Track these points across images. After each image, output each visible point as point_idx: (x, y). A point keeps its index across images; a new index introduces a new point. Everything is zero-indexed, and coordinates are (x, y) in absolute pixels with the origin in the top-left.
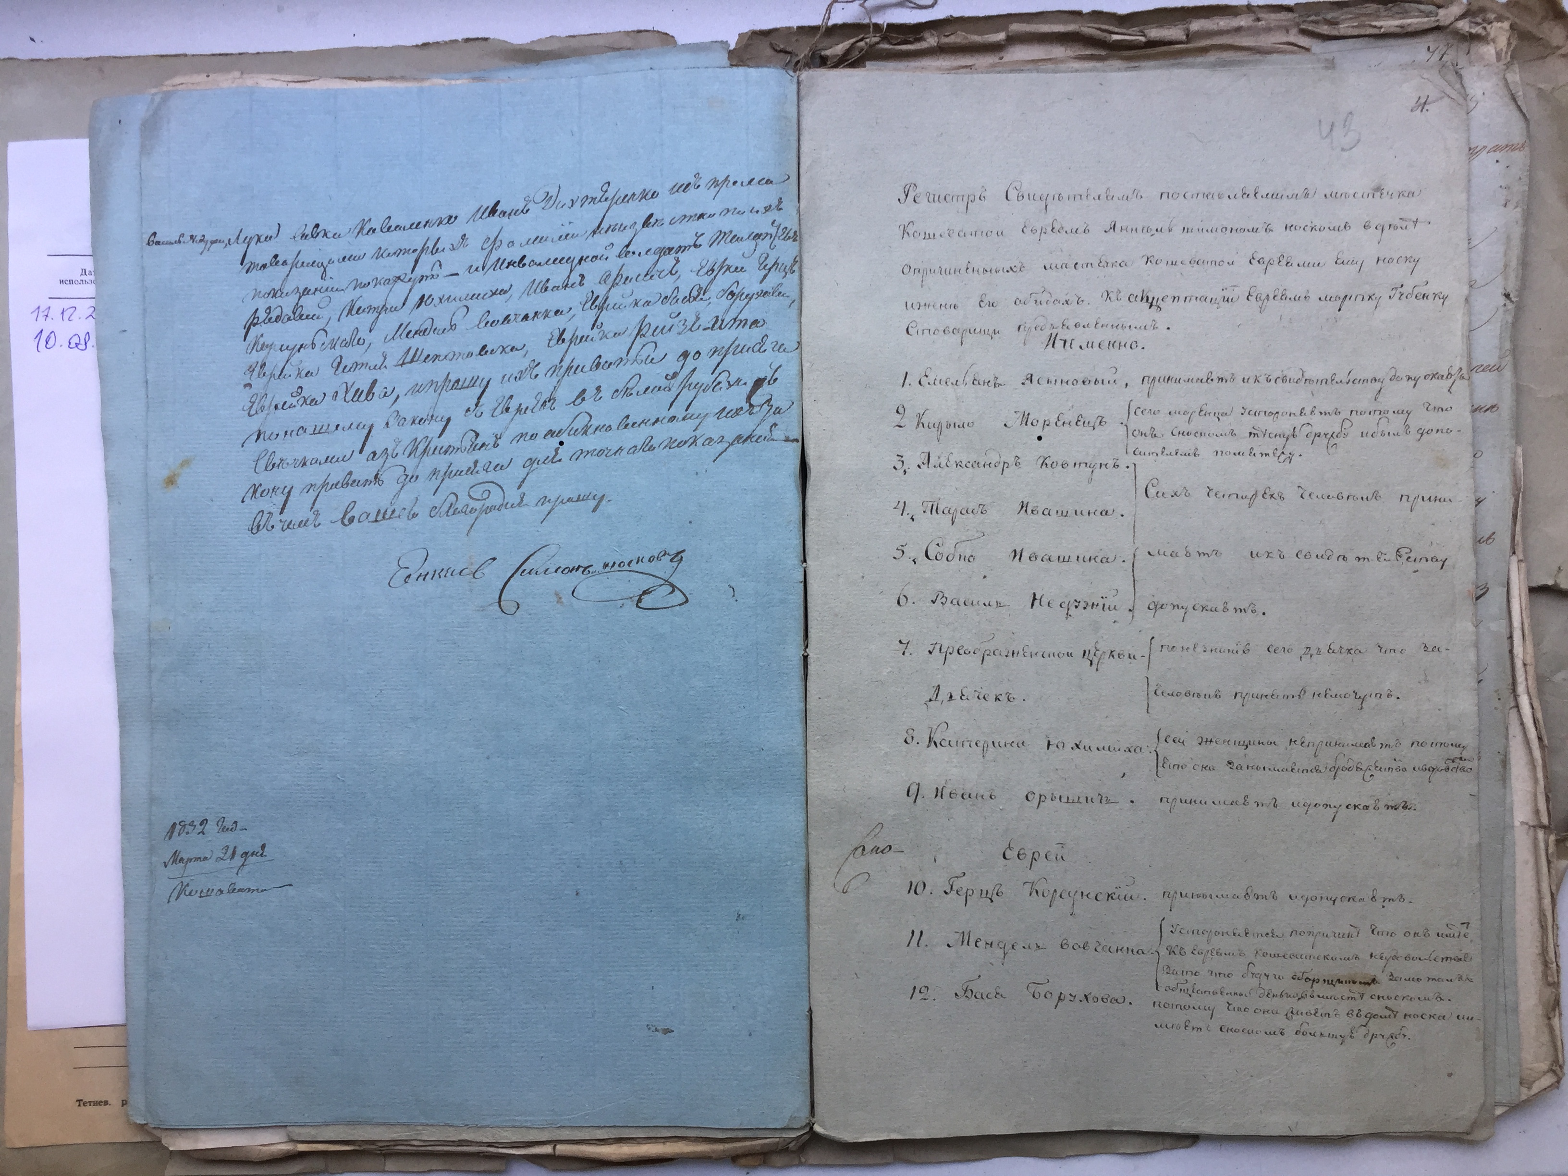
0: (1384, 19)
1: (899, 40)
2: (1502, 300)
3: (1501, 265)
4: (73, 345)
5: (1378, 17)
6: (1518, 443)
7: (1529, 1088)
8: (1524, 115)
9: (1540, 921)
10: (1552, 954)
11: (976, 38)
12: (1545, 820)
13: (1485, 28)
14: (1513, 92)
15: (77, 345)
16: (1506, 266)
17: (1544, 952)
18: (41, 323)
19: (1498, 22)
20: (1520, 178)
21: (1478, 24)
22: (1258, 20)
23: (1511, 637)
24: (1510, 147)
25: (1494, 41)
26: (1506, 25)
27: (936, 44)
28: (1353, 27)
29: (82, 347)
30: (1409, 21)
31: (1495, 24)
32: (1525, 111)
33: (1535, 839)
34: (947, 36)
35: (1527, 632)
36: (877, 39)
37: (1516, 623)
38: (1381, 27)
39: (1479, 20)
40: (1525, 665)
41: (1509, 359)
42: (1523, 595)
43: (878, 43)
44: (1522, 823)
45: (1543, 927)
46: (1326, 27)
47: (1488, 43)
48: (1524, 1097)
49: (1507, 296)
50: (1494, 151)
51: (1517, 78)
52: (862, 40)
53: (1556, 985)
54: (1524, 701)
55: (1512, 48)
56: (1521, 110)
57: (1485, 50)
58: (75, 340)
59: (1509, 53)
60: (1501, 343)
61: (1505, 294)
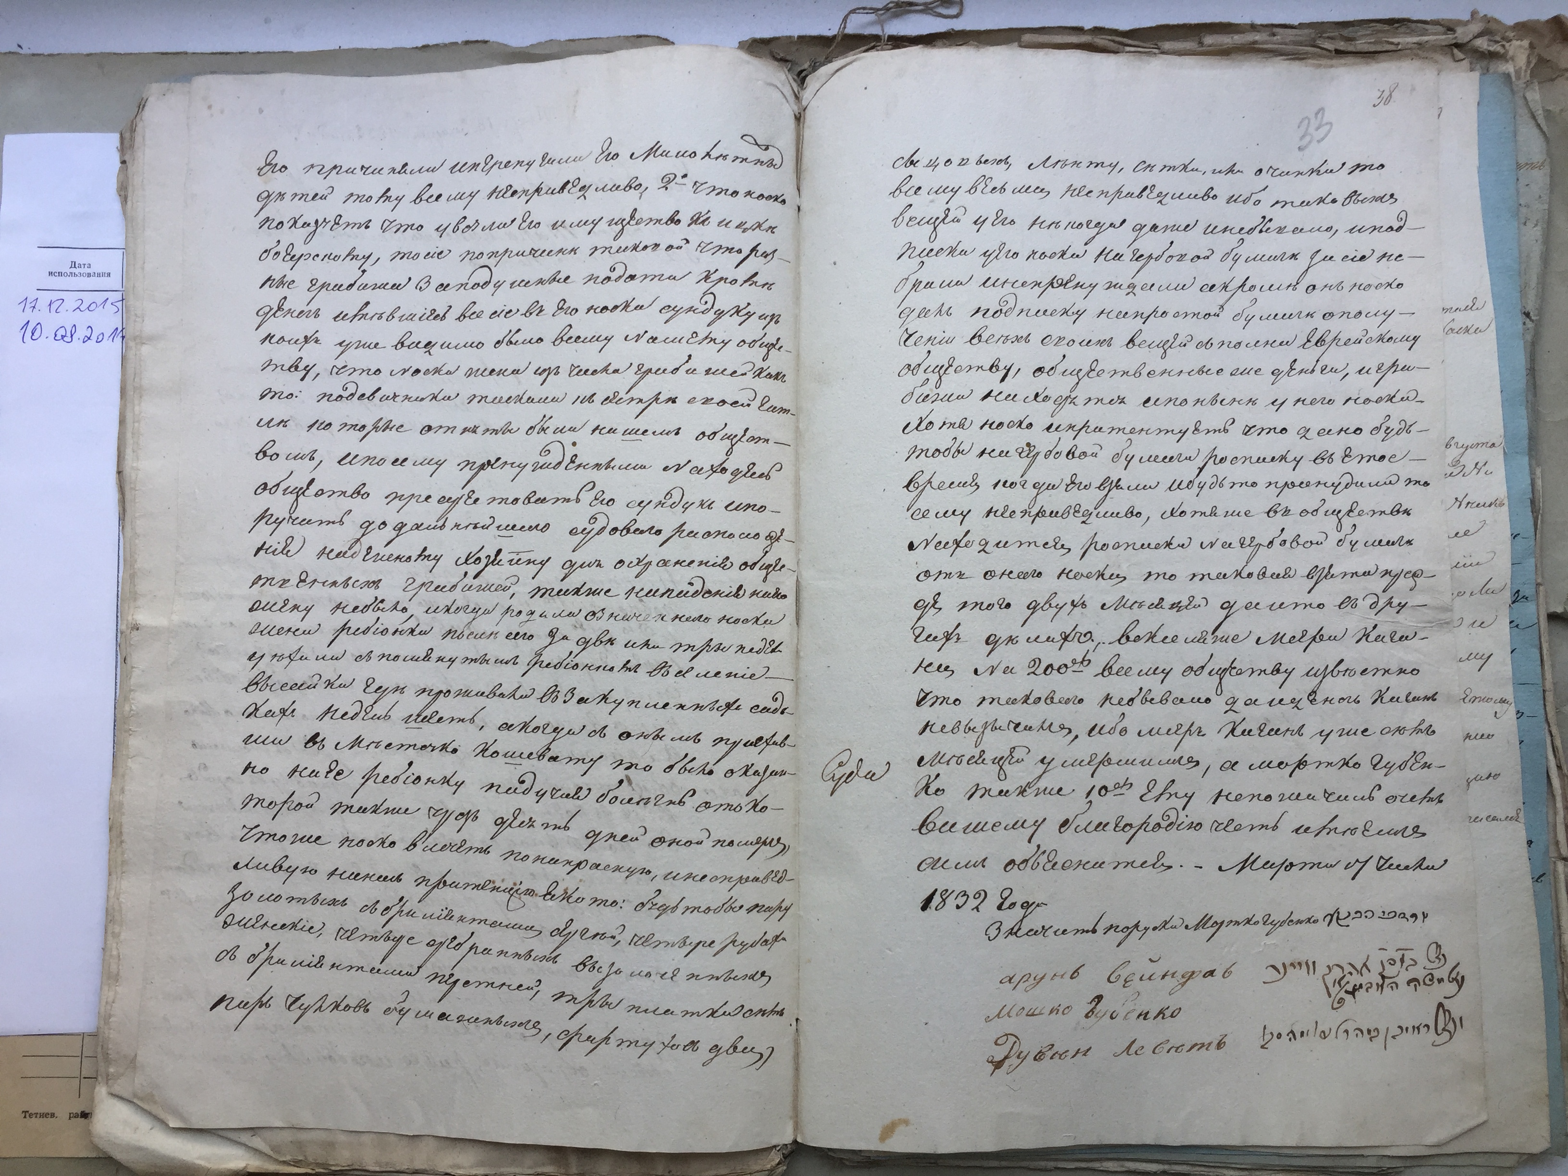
0: (1400, 35)
2: (1522, 319)
3: (1520, 284)
4: (59, 337)
5: (1394, 34)
6: (1537, 464)
8: (1543, 132)
13: (1503, 46)
14: (1533, 110)
15: (63, 337)
16: (1525, 285)
18: (28, 315)
19: (1517, 40)
20: (1540, 197)
21: (1497, 42)
22: (1274, 35)
25: (1512, 59)
26: (1526, 43)
28: (1370, 43)
29: (68, 339)
30: (1426, 38)
31: (1514, 42)
32: (1545, 129)
35: (1545, 657)
38: (1398, 44)
39: (1498, 38)
46: (1342, 43)
47: (1507, 61)
49: (1527, 315)
51: (1537, 96)
55: (1532, 67)
56: (1541, 129)
57: (1504, 68)
58: (61, 332)
59: (1530, 72)
61: (1524, 313)
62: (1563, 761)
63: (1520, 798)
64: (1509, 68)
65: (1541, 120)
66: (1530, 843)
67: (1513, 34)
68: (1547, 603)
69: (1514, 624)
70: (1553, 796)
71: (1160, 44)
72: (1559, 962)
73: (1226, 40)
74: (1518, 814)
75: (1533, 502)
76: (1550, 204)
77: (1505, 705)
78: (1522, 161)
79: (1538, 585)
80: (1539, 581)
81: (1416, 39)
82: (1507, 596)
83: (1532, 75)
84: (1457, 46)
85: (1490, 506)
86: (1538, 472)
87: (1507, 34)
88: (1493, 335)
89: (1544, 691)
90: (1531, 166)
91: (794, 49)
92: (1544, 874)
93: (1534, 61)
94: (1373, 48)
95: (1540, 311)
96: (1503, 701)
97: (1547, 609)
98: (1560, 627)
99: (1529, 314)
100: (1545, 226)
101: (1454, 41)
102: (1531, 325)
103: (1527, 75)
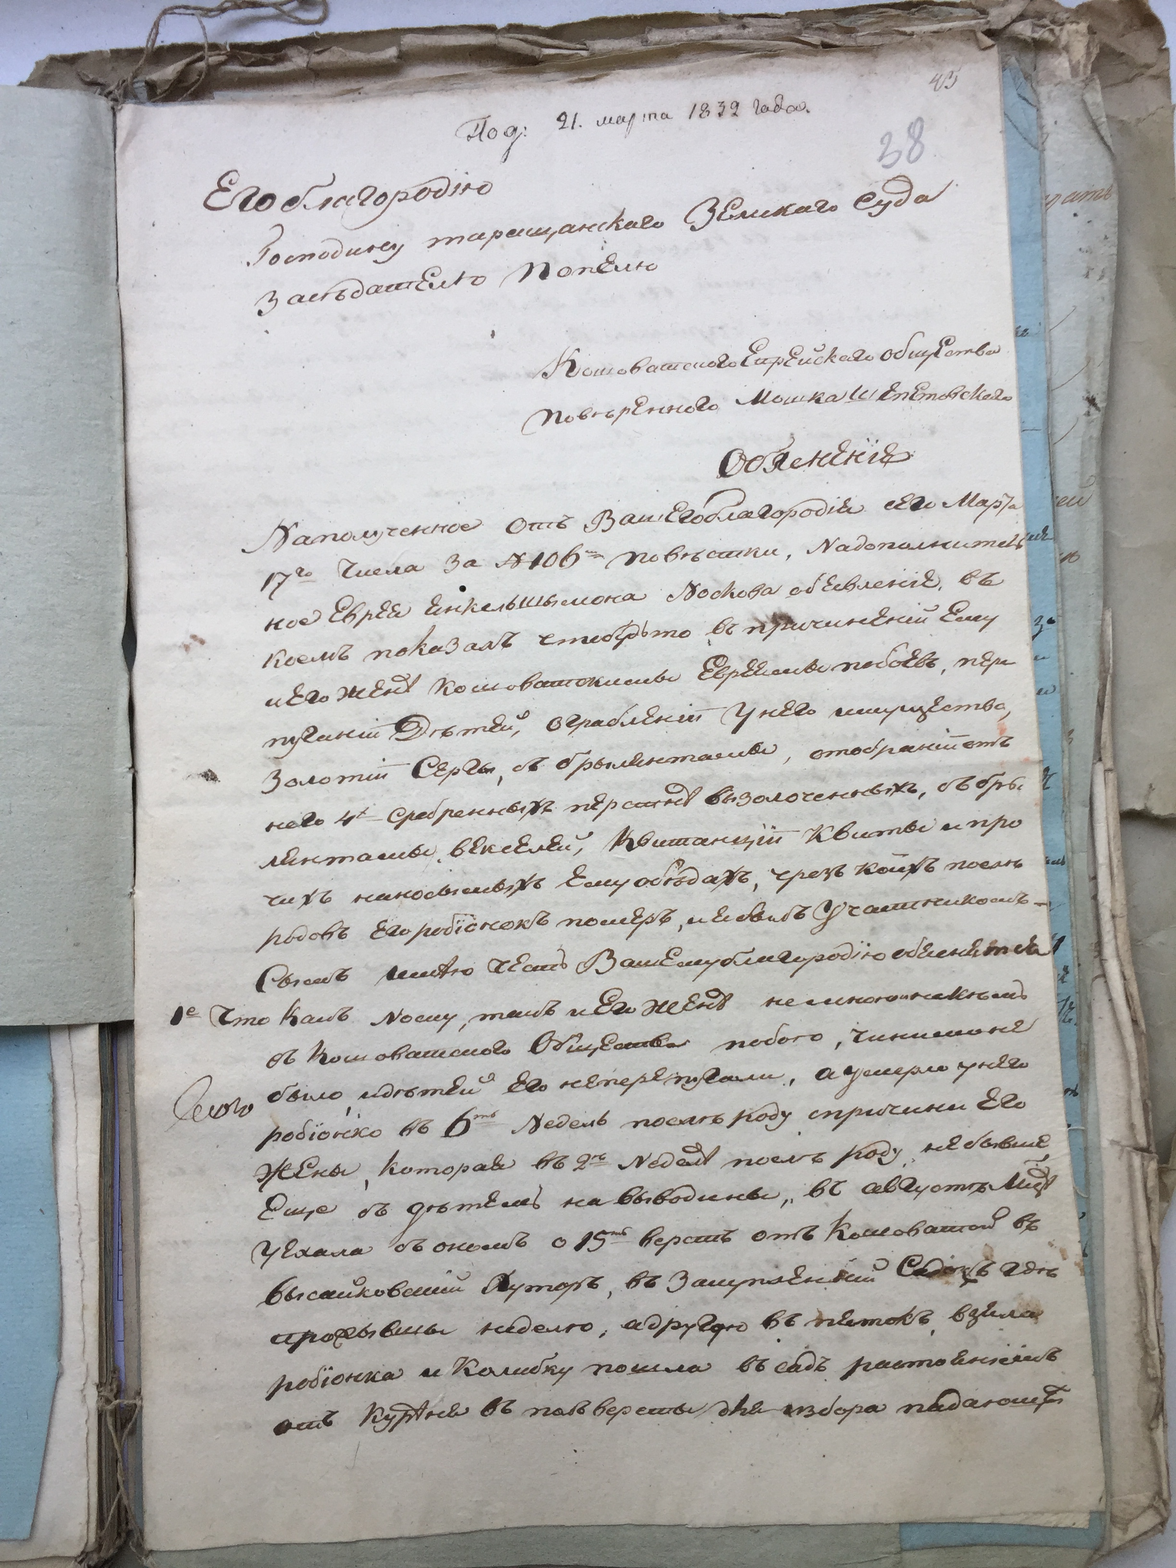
0: (916, 22)
1: (253, 59)
2: (1084, 407)
3: (1081, 359)
5: (908, 21)
6: (1106, 605)
7: (1125, 1530)
8: (1108, 148)
9: (1138, 1288)
10: (1153, 1336)
11: (358, 56)
12: (1142, 1141)
13: (1052, 31)
14: (1094, 118)
16: (1089, 359)
17: (1143, 1330)
19: (1072, 22)
20: (1106, 238)
21: (1044, 26)
22: (744, 27)
23: (1095, 878)
24: (1093, 195)
25: (1066, 48)
26: (1083, 26)
27: (305, 65)
28: (876, 34)
30: (947, 25)
31: (1069, 27)
32: (1113, 144)
33: (1130, 1166)
34: (318, 53)
35: (1116, 871)
36: (222, 58)
37: (1102, 858)
38: (912, 34)
39: (1047, 22)
40: (1113, 917)
41: (1095, 489)
42: (1111, 819)
43: (224, 63)
44: (1113, 1142)
45: (1142, 1296)
46: (838, 36)
47: (1060, 54)
48: (1116, 1543)
49: (1092, 401)
50: (1072, 201)
51: (1099, 98)
52: (201, 59)
53: (1158, 1381)
54: (1113, 968)
55: (1093, 59)
56: (1105, 143)
57: (1056, 63)
59: (1090, 67)
60: (1082, 466)
61: (1088, 399)
62: (1140, 1013)
64: (1063, 62)
65: (1105, 131)
67: (1066, 15)
68: (1120, 798)
70: (1127, 1062)
71: (588, 43)
73: (677, 36)
76: (1121, 248)
79: (1107, 771)
81: (936, 27)
83: (1093, 71)
84: (992, 33)
87: (1059, 16)
91: (109, 67)
93: (1095, 51)
94: (878, 41)
95: (1110, 394)
97: (1120, 805)
98: (1138, 830)
99: (1094, 399)
100: (1114, 277)
101: (987, 27)
102: (1096, 415)
103: (1085, 71)
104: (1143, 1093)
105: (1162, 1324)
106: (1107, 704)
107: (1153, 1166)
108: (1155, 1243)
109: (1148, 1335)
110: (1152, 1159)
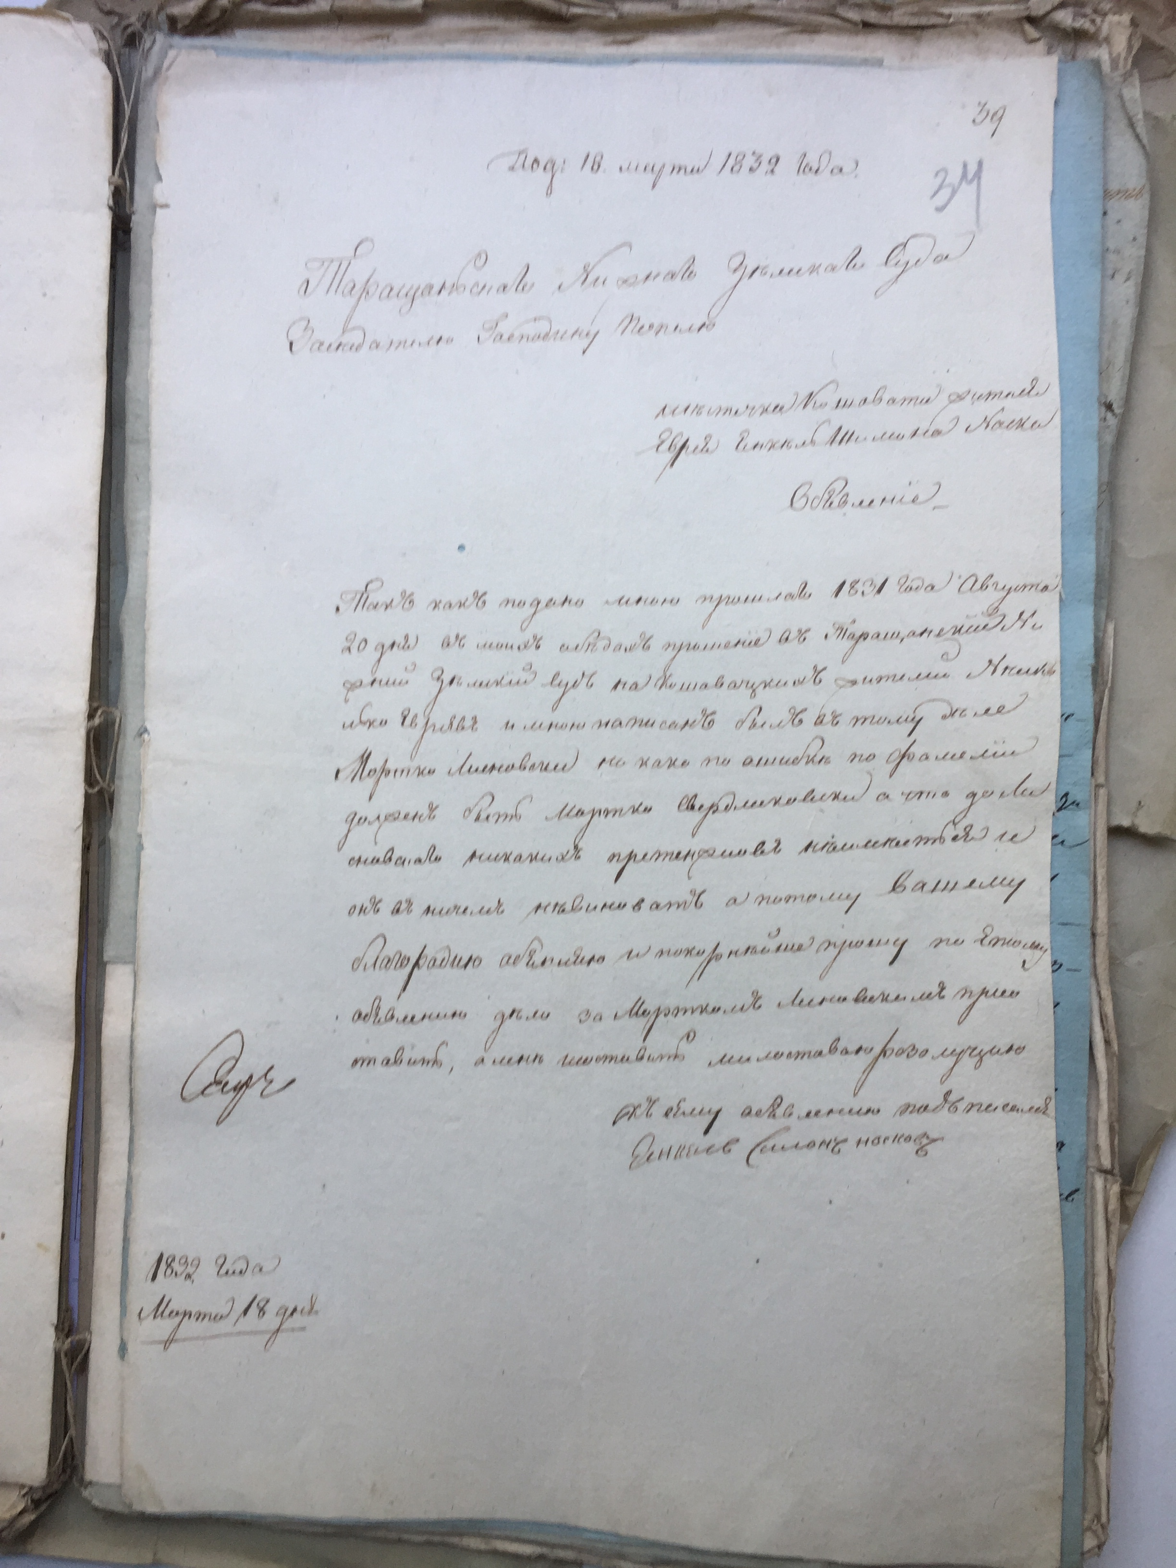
62: (1113, 1036)
63: (1051, 1082)
64: (1103, 54)
65: (1141, 129)
66: (1060, 1145)
67: (1108, 6)
68: (1109, 813)
69: (1059, 839)
70: (1097, 1082)
72: (1089, 1314)
74: (1047, 1105)
75: (1097, 670)
76: (1149, 250)
77: (1038, 953)
78: (1114, 186)
79: (1098, 786)
80: (1101, 780)
81: (975, 10)
82: (1050, 800)
83: (1132, 65)
84: (1032, 20)
85: (1036, 672)
86: (1111, 628)
88: (1057, 432)
89: (1094, 935)
90: (1125, 194)
92: (1077, 1190)
93: (1136, 46)
94: (914, 22)
95: (1128, 400)
96: (1035, 946)
97: (1108, 820)
98: (1124, 846)
99: (1112, 405)
100: (1140, 280)
101: (1025, 14)
102: (1112, 421)
103: (1125, 65)
104: (1110, 1114)
105: (1114, 1349)
106: (1103, 718)
107: (1115, 1189)
108: (1112, 1267)
109: (1098, 1357)
110: (1116, 1182)
